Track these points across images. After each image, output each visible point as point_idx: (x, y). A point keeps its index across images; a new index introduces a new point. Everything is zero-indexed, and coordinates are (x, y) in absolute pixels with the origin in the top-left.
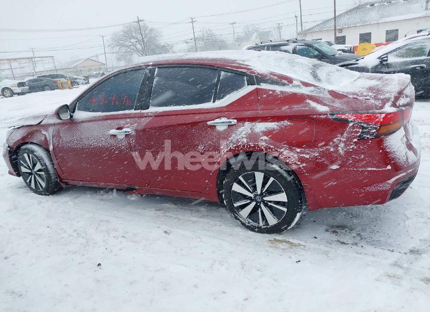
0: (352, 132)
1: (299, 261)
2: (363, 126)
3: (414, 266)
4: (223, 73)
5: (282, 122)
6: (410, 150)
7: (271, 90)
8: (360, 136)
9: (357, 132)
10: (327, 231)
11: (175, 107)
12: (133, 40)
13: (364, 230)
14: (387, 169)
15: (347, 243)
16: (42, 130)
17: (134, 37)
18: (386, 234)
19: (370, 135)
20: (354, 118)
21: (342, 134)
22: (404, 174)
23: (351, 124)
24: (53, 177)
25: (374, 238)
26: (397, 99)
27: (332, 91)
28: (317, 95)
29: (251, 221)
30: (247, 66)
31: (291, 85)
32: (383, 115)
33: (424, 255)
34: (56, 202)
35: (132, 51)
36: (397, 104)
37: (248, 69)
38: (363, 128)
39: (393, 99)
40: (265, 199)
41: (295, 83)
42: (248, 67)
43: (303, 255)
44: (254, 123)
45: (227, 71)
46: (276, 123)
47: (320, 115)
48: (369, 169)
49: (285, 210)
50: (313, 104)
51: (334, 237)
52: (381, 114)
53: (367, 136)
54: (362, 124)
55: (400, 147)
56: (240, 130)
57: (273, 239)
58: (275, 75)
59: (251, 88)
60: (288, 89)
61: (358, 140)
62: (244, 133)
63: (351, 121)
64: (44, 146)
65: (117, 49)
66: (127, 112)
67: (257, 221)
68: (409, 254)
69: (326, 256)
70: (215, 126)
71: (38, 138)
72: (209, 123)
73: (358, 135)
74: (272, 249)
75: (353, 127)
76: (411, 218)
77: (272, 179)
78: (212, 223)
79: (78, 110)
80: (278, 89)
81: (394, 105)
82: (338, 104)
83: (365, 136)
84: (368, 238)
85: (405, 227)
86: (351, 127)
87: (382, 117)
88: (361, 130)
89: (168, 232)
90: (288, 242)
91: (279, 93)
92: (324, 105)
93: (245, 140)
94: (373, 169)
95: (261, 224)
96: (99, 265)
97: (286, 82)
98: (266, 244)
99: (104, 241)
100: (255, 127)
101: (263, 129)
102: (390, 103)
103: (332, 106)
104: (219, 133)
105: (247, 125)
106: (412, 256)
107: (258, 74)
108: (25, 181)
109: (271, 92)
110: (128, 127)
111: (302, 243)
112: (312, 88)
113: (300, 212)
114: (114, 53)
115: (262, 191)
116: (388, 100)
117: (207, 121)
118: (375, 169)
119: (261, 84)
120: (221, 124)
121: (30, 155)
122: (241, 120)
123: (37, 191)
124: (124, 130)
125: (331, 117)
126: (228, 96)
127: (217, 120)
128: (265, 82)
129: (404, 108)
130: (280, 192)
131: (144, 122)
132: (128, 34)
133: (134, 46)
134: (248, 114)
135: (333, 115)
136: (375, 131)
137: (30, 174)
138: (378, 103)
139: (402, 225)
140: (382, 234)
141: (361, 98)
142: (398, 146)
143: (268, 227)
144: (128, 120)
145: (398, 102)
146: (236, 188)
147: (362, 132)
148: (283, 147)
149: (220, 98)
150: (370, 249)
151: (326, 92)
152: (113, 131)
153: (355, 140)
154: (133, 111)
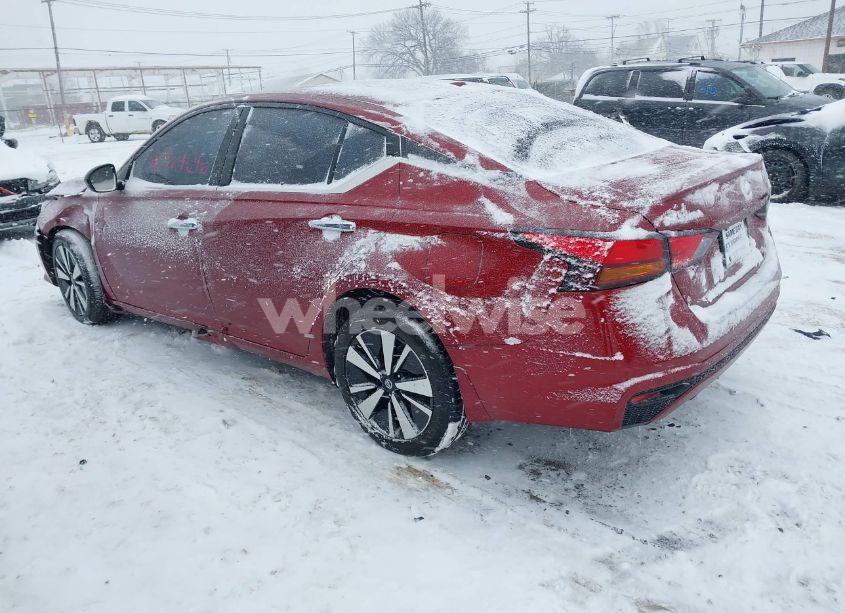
0: (548, 273)
1: (421, 518)
2: (569, 263)
3: (643, 572)
4: (351, 126)
5: (429, 238)
6: (681, 325)
7: (422, 170)
8: (562, 283)
9: (560, 274)
10: (521, 467)
11: (269, 185)
12: (409, 43)
13: (595, 479)
14: (613, 359)
15: (543, 498)
16: (85, 206)
17: (413, 38)
18: (636, 494)
19: (583, 284)
20: (553, 244)
21: (529, 275)
22: (659, 375)
23: (547, 257)
24: (98, 294)
25: (606, 500)
26: (657, 210)
27: (535, 183)
28: (501, 188)
29: (376, 425)
30: (395, 114)
31: (459, 163)
32: (609, 245)
33: (680, 554)
34: (95, 339)
35: (406, 63)
36: (657, 223)
37: (394, 123)
38: (569, 267)
39: (645, 212)
40: (399, 386)
41: (469, 159)
42: (396, 119)
43: (438, 507)
44: (382, 234)
45: (359, 123)
46: (418, 238)
47: (495, 231)
48: (578, 354)
49: (429, 413)
50: (490, 207)
51: (526, 483)
52: (605, 240)
53: (574, 285)
54: (568, 260)
55: (652, 315)
56: (359, 243)
57: (404, 466)
58: (436, 140)
59: (392, 161)
60: (454, 172)
61: (558, 291)
62: (363, 250)
63: (549, 251)
64: (85, 234)
65: (379, 58)
66: (198, 187)
67: (385, 427)
68: (650, 546)
69: (478, 517)
70: (320, 231)
71: (77, 221)
72: (313, 223)
73: (558, 280)
74: (390, 485)
75: (550, 263)
76: (711, 470)
77: (407, 349)
78: (321, 417)
79: (134, 175)
80: (436, 168)
81: (646, 223)
82: (534, 213)
83: (571, 284)
84: (593, 498)
85: (686, 486)
86: (548, 262)
87: (606, 248)
88: (564, 272)
89: (229, 422)
90: (430, 478)
91: (436, 177)
92: (509, 210)
93: (363, 265)
94: (585, 355)
95: (392, 434)
96: (83, 462)
97: (451, 155)
98: (388, 474)
99: (119, 421)
100: (382, 241)
101: (395, 247)
102: (635, 220)
103: (523, 215)
104: (326, 246)
105: (372, 235)
106: (656, 550)
107: (408, 134)
108: (64, 293)
109: (422, 174)
110: (193, 216)
111: (455, 483)
112: (496, 173)
113: (456, 421)
114: (372, 66)
115: (392, 369)
116: (633, 212)
117: (309, 219)
118: (588, 356)
119: (409, 155)
120: (329, 228)
121: (67, 250)
122: (364, 224)
123: (76, 314)
124: (190, 221)
125: (512, 238)
126: (353, 173)
127: (326, 220)
128: (417, 151)
129: (673, 234)
130: (421, 376)
131: (218, 207)
132: (401, 31)
133: (412, 55)
134: (377, 213)
135: (515, 233)
136: (590, 275)
137: (69, 283)
138: (612, 217)
139: (682, 481)
140: (628, 494)
141: (583, 203)
142: (645, 314)
143: (403, 441)
144: (197, 203)
145: (661, 218)
146: (353, 357)
147: (567, 276)
148: (424, 288)
149: (339, 177)
150: (579, 519)
151: (522, 185)
152: (173, 222)
153: (553, 291)
154: (207, 187)
